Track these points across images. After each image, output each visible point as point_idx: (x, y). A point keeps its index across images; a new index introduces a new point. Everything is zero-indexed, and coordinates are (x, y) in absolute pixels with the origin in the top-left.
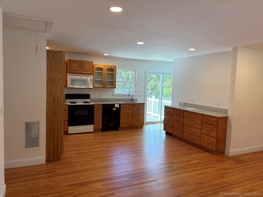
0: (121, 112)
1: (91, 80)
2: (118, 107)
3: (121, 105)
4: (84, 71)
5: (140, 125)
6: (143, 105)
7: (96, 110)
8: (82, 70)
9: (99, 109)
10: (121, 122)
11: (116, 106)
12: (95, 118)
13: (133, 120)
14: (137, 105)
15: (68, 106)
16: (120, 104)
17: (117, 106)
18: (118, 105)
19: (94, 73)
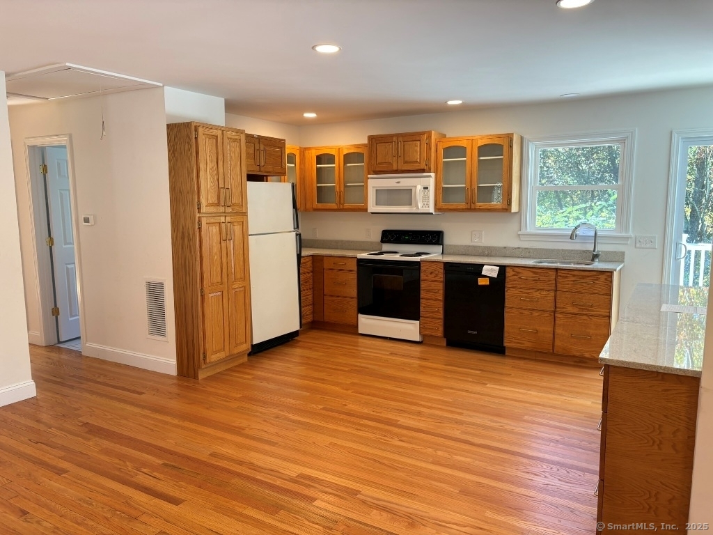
0: (509, 293)
1: (425, 188)
2: (495, 275)
3: (508, 270)
4: (406, 162)
5: (587, 355)
6: (603, 277)
7: (426, 278)
8: (401, 161)
9: (435, 277)
10: (506, 329)
11: (487, 270)
12: (421, 300)
13: (559, 331)
14: (574, 276)
15: (356, 260)
16: (503, 269)
17: (490, 271)
18: (492, 270)
19: (441, 166)
